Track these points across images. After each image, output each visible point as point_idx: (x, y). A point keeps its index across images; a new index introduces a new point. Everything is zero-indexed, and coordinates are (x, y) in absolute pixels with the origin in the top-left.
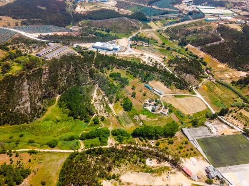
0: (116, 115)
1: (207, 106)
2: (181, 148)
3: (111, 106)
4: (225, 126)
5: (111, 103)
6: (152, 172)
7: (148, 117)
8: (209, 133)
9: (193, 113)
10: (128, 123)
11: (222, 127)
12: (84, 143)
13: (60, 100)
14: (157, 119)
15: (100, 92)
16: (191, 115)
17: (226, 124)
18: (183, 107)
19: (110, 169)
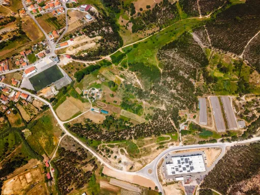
0: (116, 76)
1: (56, 113)
2: (72, 68)
3: (123, 80)
4: (46, 96)
5: (124, 82)
6: (83, 51)
7: (96, 83)
8: (56, 85)
9: (66, 101)
10: (106, 73)
11: (48, 94)
12: (121, 53)
13: (158, 70)
14: (90, 84)
15: (137, 85)
16: (67, 97)
17: (44, 98)
18: (74, 103)
19: (102, 45)
